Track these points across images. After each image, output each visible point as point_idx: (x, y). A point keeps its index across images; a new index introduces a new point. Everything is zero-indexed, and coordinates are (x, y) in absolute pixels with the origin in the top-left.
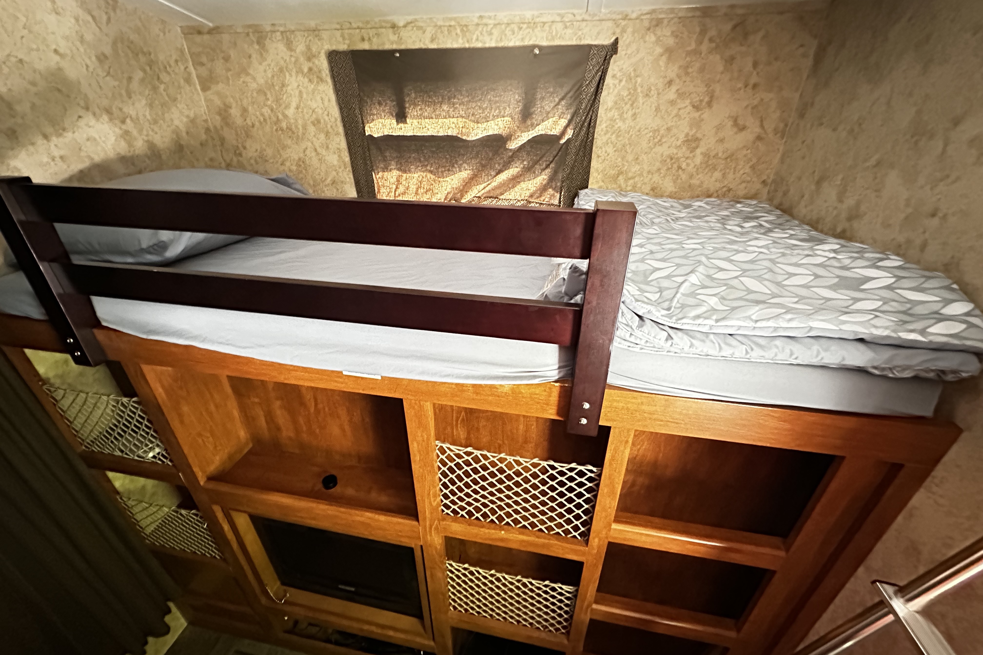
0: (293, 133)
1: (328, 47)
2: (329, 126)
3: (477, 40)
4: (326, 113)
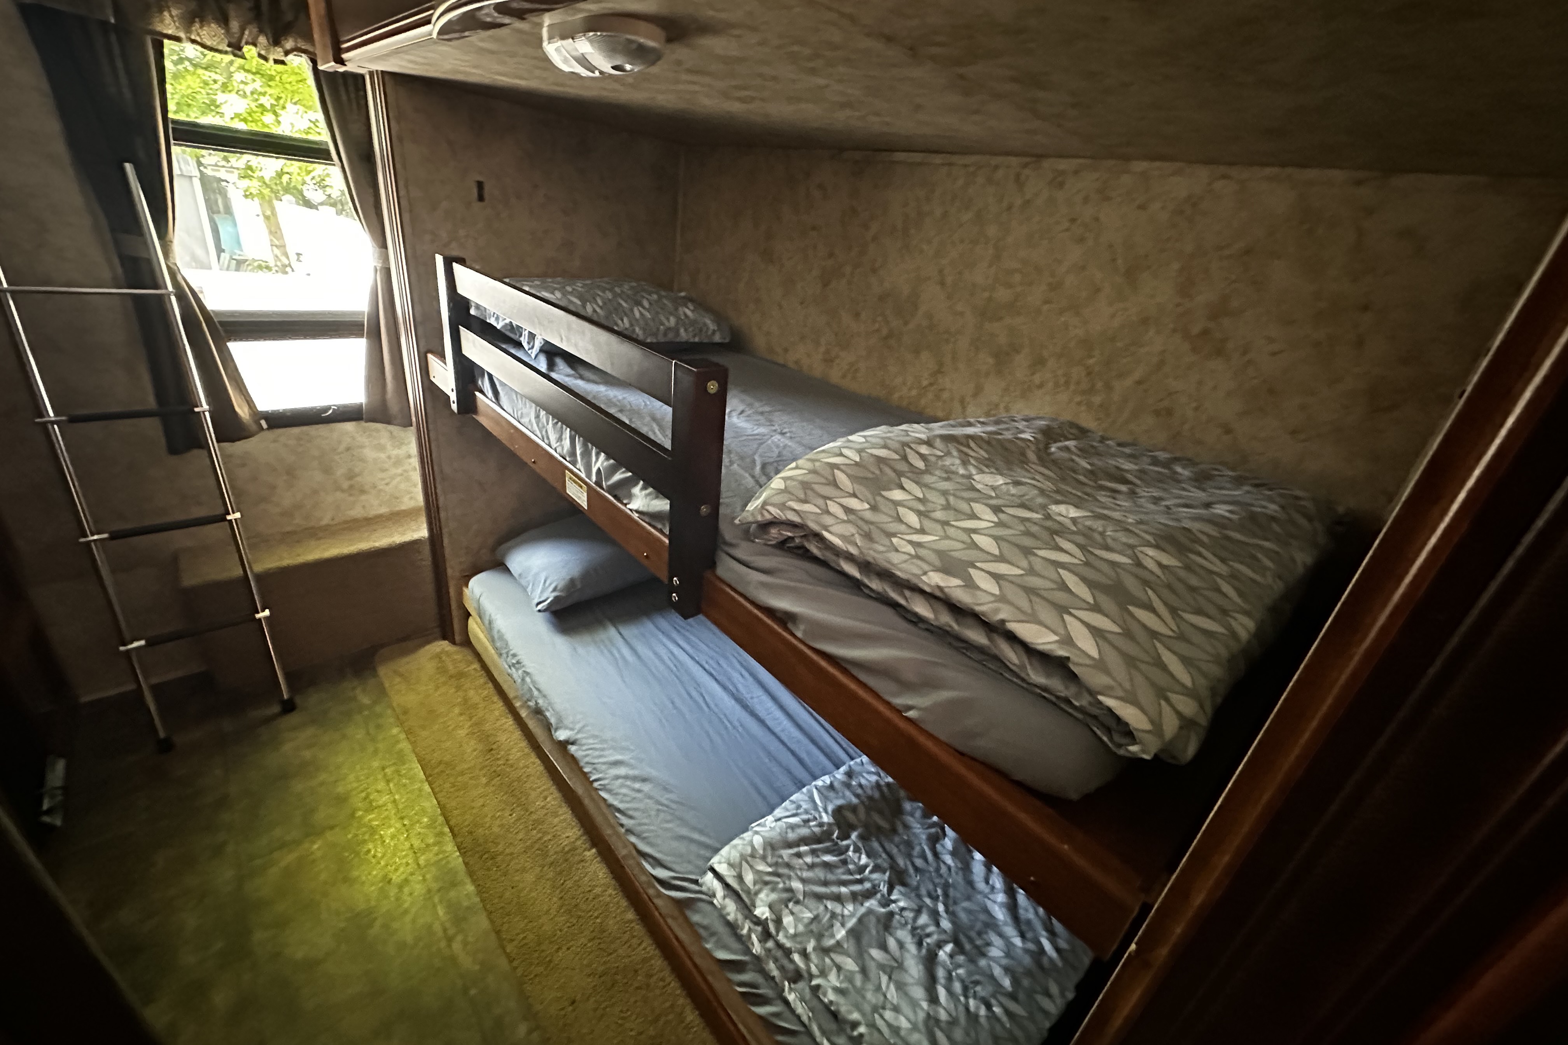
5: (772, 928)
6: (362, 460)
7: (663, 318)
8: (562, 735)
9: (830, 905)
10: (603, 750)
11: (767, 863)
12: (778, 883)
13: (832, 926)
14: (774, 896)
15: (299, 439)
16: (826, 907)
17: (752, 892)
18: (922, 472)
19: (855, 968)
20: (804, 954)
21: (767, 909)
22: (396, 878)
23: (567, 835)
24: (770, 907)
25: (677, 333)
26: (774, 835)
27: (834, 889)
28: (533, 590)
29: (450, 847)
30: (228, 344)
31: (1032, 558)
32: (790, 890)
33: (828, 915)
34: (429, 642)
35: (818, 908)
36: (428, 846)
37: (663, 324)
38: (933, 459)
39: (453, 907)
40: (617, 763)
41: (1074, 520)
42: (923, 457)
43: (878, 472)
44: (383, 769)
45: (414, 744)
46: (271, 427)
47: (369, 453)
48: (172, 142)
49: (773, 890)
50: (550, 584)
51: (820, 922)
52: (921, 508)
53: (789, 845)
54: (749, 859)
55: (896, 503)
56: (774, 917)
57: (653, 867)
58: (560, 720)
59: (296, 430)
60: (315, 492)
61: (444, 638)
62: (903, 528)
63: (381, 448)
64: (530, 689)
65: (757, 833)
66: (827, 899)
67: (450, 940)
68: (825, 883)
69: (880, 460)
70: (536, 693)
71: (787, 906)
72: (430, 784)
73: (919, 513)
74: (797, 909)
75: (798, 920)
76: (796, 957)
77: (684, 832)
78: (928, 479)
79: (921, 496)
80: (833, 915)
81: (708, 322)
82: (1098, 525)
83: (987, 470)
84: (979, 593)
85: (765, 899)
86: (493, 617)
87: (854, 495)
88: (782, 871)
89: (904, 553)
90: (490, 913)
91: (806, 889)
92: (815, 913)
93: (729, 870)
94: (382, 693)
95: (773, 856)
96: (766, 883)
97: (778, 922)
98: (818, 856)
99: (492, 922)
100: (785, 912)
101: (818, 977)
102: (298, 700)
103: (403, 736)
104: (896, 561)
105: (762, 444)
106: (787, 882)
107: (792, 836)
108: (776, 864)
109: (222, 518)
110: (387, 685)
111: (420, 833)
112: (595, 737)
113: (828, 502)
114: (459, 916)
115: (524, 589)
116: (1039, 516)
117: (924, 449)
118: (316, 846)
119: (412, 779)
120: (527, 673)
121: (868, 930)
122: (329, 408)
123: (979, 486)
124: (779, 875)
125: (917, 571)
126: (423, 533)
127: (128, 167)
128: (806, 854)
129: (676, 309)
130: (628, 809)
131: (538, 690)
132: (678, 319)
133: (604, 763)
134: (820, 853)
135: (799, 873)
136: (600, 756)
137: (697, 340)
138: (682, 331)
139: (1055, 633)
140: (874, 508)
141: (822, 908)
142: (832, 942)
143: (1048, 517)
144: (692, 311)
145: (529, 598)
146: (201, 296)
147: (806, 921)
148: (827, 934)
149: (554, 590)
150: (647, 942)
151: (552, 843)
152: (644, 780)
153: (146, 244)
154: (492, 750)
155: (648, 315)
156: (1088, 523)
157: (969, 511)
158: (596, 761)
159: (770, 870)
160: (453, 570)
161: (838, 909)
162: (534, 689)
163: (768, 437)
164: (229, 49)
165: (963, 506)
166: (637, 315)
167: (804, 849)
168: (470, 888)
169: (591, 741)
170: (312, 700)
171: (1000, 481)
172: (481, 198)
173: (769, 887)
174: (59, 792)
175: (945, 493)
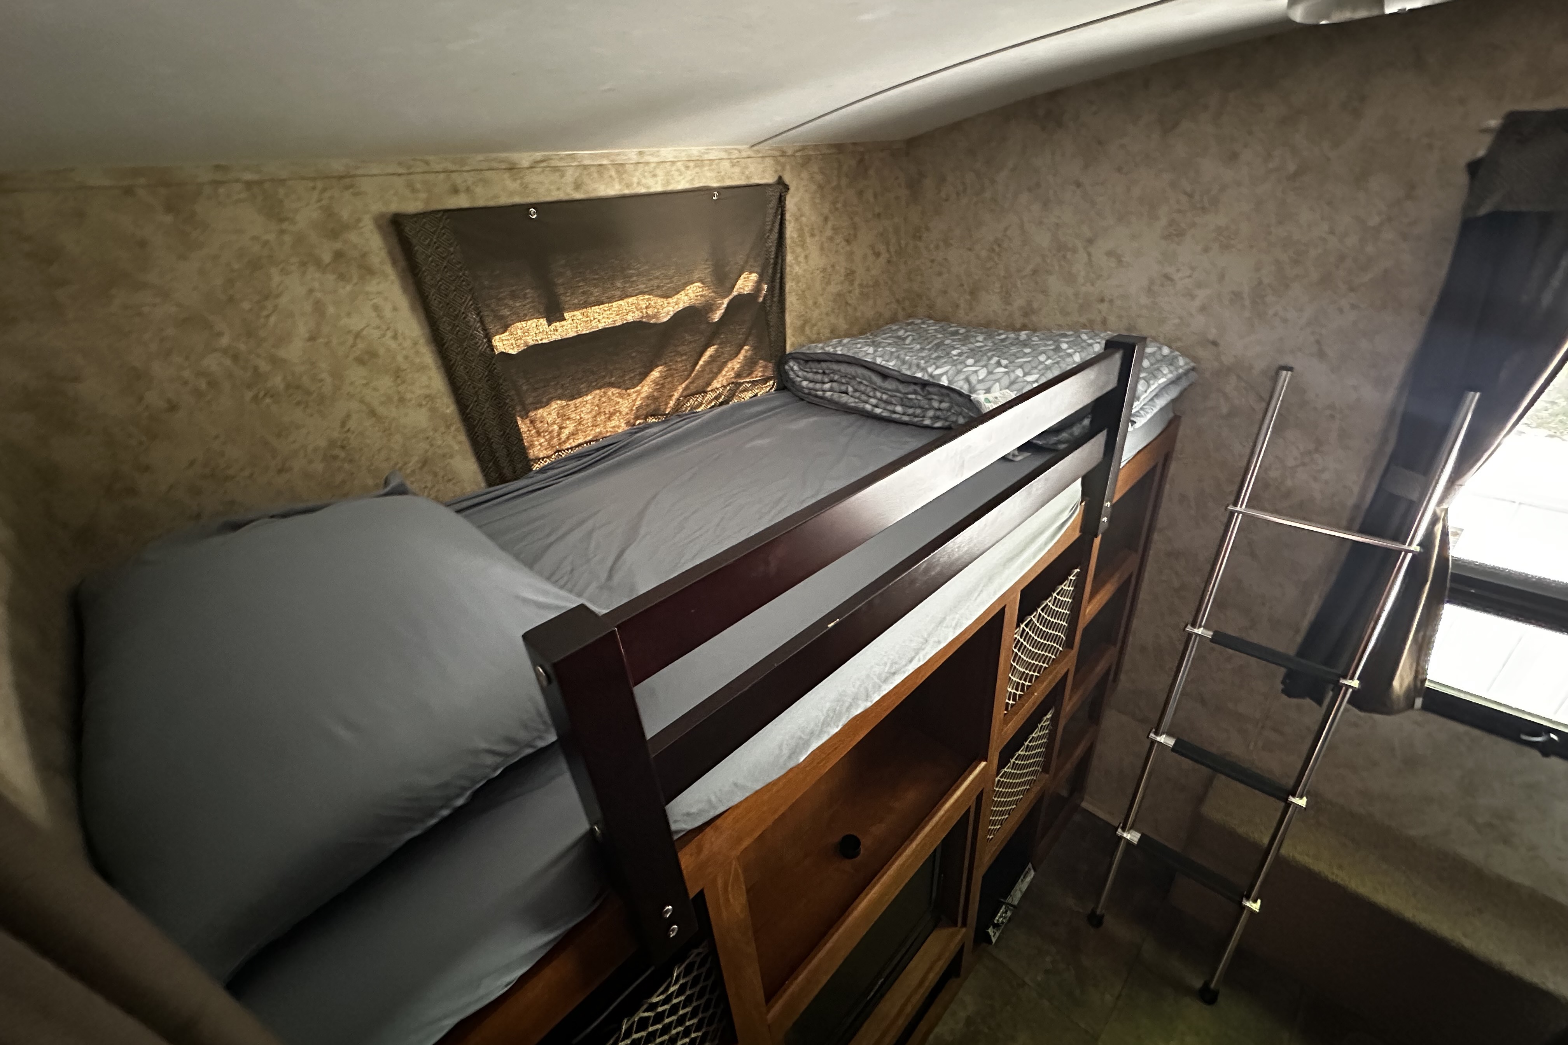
0: (309, 393)
1: (377, 207)
2: (400, 358)
3: (639, 183)
4: (390, 334)
15: (1457, 738)
46: (1428, 709)
59: (1460, 728)
127: (1473, 396)
174: (1012, 908)
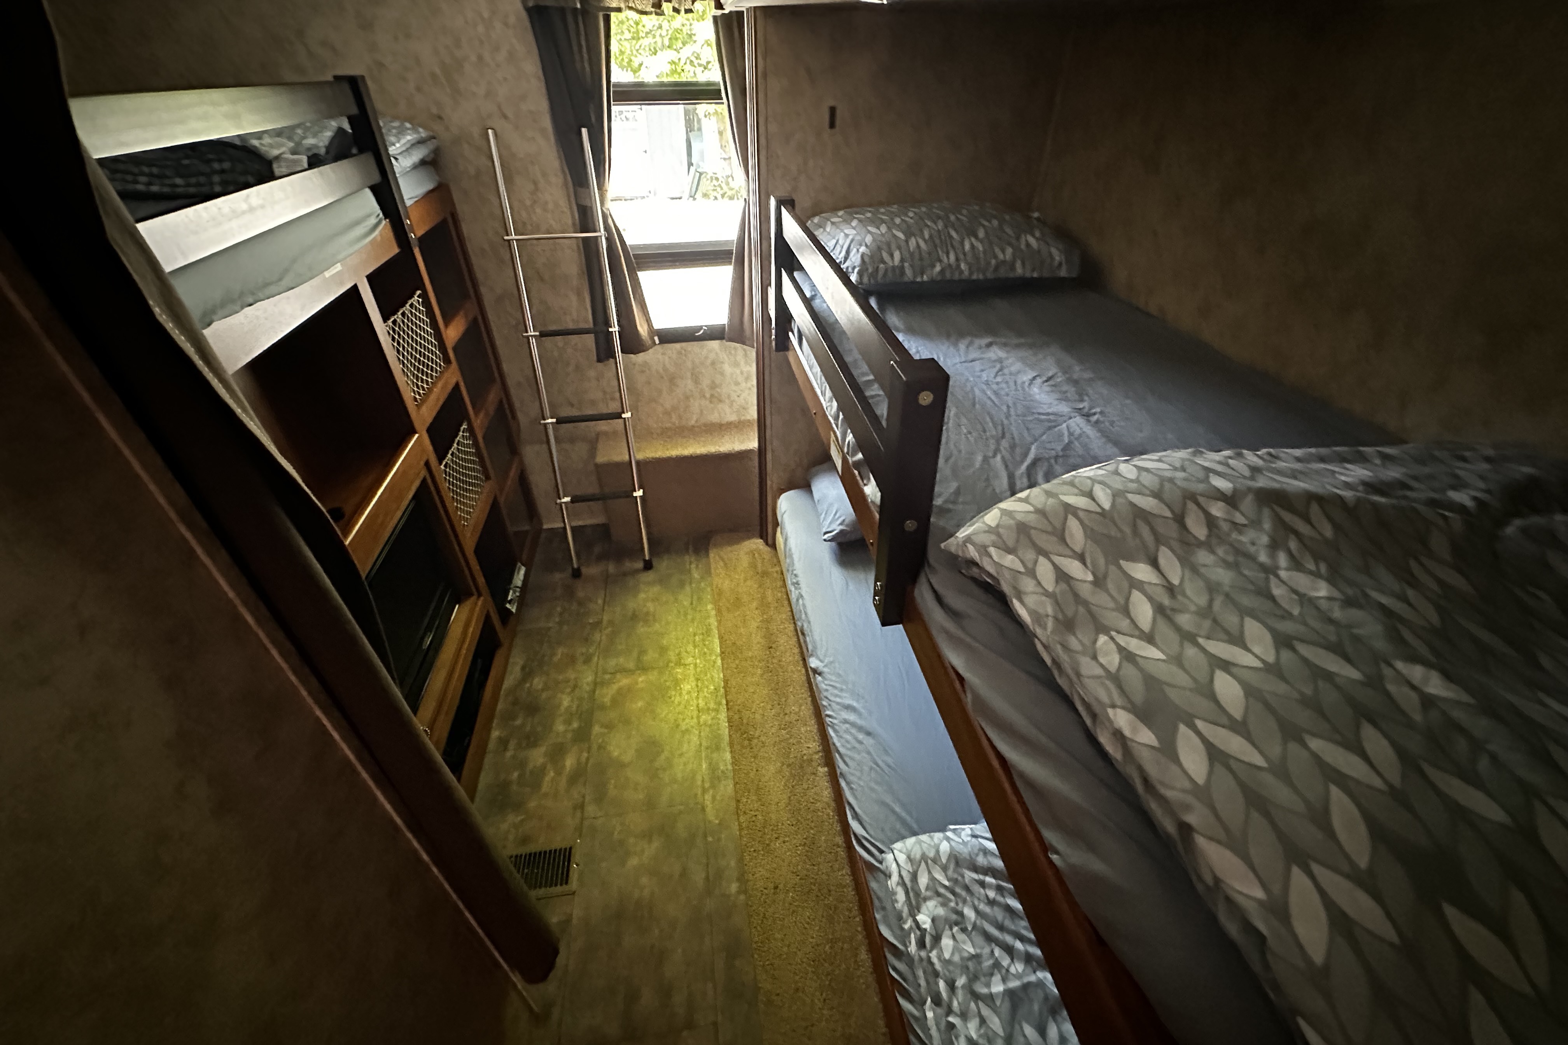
5: (928, 940)
6: (722, 374)
7: (997, 250)
8: (813, 663)
9: (997, 952)
10: (842, 690)
11: (946, 876)
12: (950, 900)
13: (992, 975)
14: (941, 911)
15: (680, 353)
16: (992, 952)
17: (922, 896)
18: (1200, 544)
19: (1001, 1032)
20: (951, 986)
21: (929, 921)
22: (683, 727)
23: (808, 746)
24: (933, 920)
25: (1013, 267)
26: (964, 851)
27: (1009, 939)
28: (824, 519)
29: (723, 716)
30: (638, 273)
31: (1293, 747)
32: (961, 914)
33: (991, 962)
34: (749, 538)
35: (983, 948)
36: (708, 709)
37: (996, 257)
38: (1225, 526)
39: (713, 768)
40: (848, 708)
41: (1428, 702)
42: (1211, 522)
43: (1128, 530)
44: (695, 635)
45: (719, 622)
46: (662, 342)
47: (727, 369)
48: (612, 103)
49: (944, 905)
50: (840, 517)
51: (980, 963)
52: (1166, 601)
53: (975, 869)
54: (930, 862)
55: (1136, 584)
56: (934, 933)
57: (853, 818)
58: (815, 648)
59: (678, 346)
60: (687, 398)
61: (762, 538)
62: (1125, 624)
63: (736, 364)
64: (801, 611)
65: (948, 839)
66: (997, 945)
67: (704, 791)
68: (1001, 928)
69: (1140, 514)
70: (803, 616)
71: (951, 929)
72: (723, 659)
73: (1160, 610)
74: (961, 937)
75: (956, 949)
76: (942, 984)
77: (888, 799)
78: (1203, 557)
79: (1176, 582)
80: (997, 965)
81: (1054, 251)
82: (1480, 726)
83: (1311, 566)
84: (1174, 768)
85: (931, 909)
86: (789, 535)
87: (1082, 558)
88: (958, 890)
89: (1102, 665)
90: (736, 784)
91: (978, 922)
92: (978, 951)
93: (907, 863)
94: (708, 572)
95: (954, 871)
96: (938, 894)
97: (937, 939)
98: (1004, 897)
99: (736, 792)
100: (947, 932)
101: (957, 1015)
102: (655, 563)
103: (713, 613)
104: (1084, 671)
105: (1050, 428)
106: (961, 905)
107: (981, 860)
108: (956, 881)
109: (618, 416)
110: (713, 566)
111: (705, 697)
112: (839, 675)
113: (1041, 559)
114: (715, 777)
115: (818, 515)
116: (1354, 674)
117: (1217, 510)
118: (640, 679)
119: (712, 651)
120: (802, 596)
121: (1031, 1001)
122: (701, 328)
123: (1278, 591)
124: (954, 893)
125: (1105, 699)
126: (753, 444)
127: (584, 131)
128: (990, 886)
129: (1018, 238)
130: (847, 755)
131: (806, 614)
132: (1016, 249)
133: (838, 704)
134: (1006, 894)
135: (976, 903)
136: (837, 696)
137: (1035, 275)
138: (1018, 265)
139: (1264, 886)
140: (1099, 582)
141: (986, 951)
142: (984, 991)
143: (1375, 682)
144: (1037, 239)
145: (820, 525)
146: (623, 233)
147: (966, 955)
148: (983, 979)
149: (841, 524)
150: (847, 870)
151: (795, 747)
152: (868, 734)
153: (590, 196)
154: (771, 647)
155: (980, 247)
156: (1457, 714)
157: (1235, 630)
158: (832, 698)
159: (947, 883)
160: (772, 482)
161: (1005, 961)
162: (803, 611)
163: (1065, 418)
164: (653, 10)
165: (1231, 619)
166: (967, 247)
167: (989, 880)
168: (728, 756)
169: (834, 678)
170: (663, 565)
171: (1322, 590)
172: (832, 125)
173: (940, 899)
174: (518, 589)
175: (1212, 588)
